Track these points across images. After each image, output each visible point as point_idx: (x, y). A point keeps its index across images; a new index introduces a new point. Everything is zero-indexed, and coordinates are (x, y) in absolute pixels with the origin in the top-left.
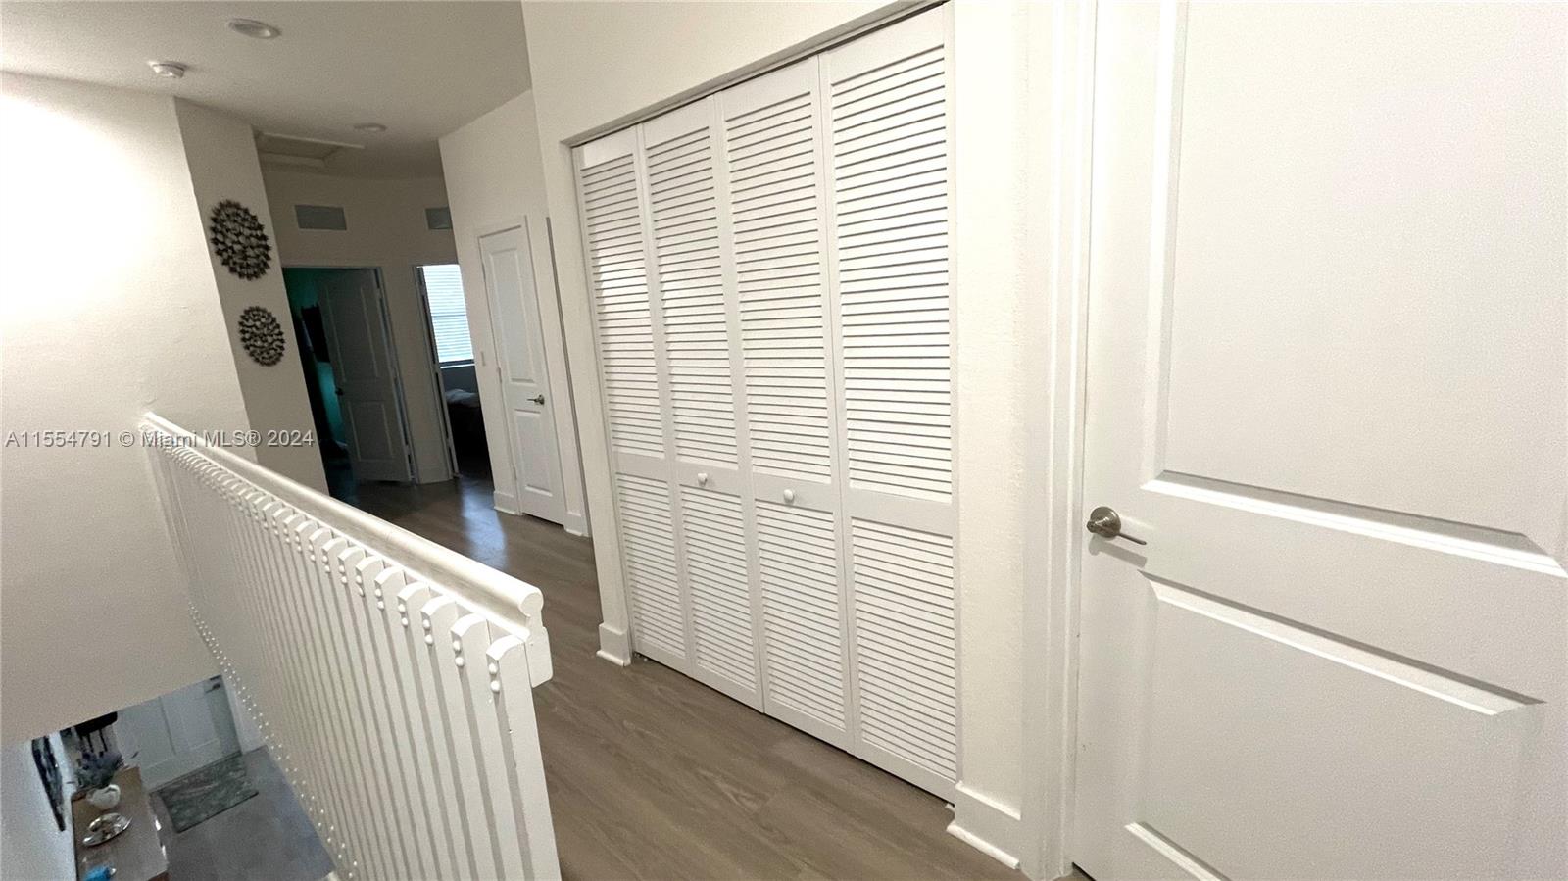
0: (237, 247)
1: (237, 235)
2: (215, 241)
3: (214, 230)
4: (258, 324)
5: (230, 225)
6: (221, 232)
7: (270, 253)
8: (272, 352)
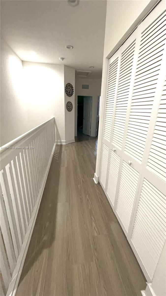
0: (69, 91)
1: (69, 89)
2: (66, 90)
3: (66, 88)
4: (69, 104)
5: (68, 87)
6: (67, 88)
7: (73, 92)
8: (70, 109)
